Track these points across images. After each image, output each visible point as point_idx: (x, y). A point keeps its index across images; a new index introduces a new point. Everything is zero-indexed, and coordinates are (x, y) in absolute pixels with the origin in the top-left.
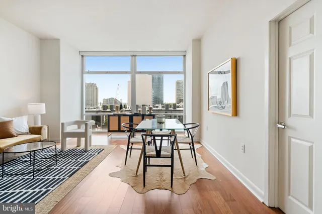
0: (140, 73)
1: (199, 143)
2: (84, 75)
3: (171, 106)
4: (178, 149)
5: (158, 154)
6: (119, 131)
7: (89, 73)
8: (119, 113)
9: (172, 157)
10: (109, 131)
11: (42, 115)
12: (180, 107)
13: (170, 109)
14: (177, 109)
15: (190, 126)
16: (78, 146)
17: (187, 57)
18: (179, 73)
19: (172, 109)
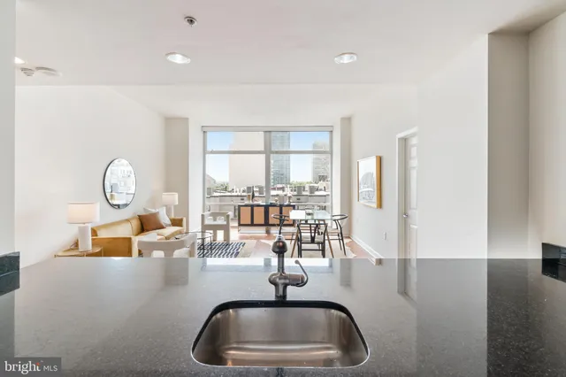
0: (277, 152)
1: (349, 238)
2: (207, 155)
3: (304, 187)
4: (329, 240)
5: (313, 241)
6: (252, 224)
7: (212, 152)
8: (251, 202)
9: (323, 243)
10: (240, 225)
11: (175, 206)
12: (321, 190)
13: (304, 193)
14: (317, 193)
15: (339, 217)
16: (214, 240)
17: (334, 133)
18: (324, 152)
19: (308, 193)
